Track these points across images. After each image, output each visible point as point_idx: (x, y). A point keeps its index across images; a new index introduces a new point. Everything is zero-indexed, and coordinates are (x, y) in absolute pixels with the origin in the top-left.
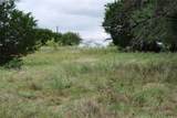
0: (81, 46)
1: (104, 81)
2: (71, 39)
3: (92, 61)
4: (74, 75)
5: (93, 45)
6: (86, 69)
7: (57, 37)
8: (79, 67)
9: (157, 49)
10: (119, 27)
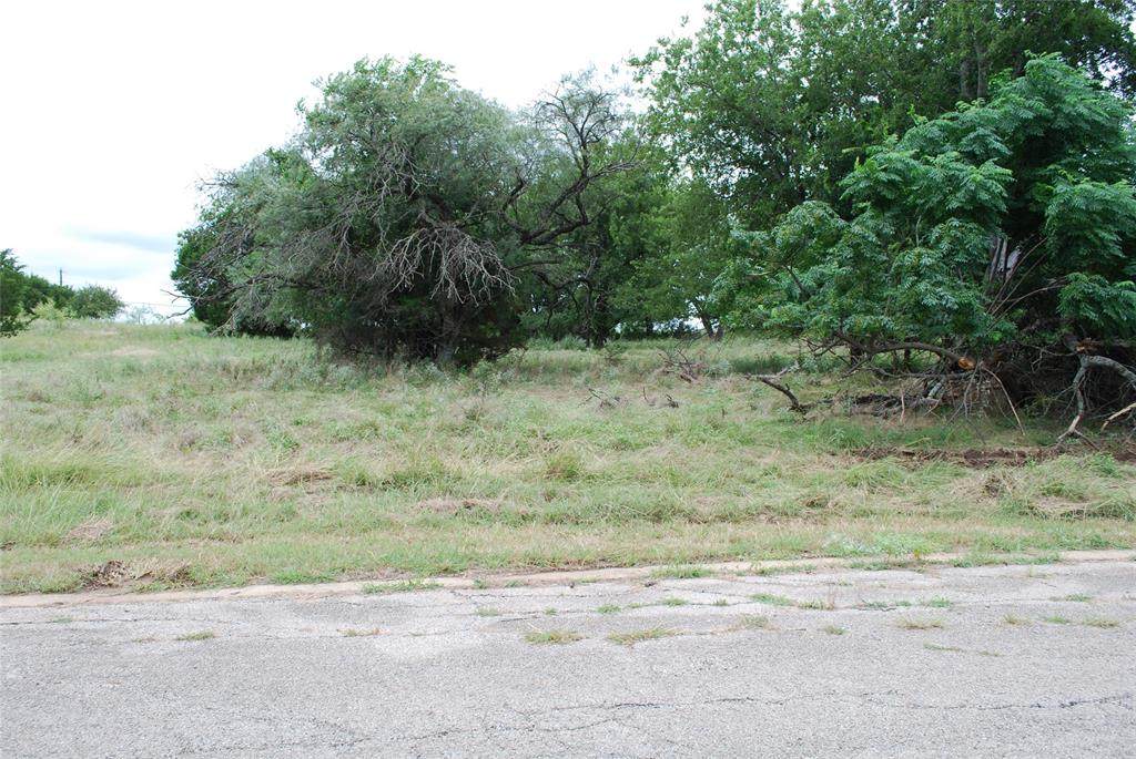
0: (121, 318)
1: (164, 388)
2: (98, 304)
3: (144, 353)
4: (109, 379)
5: (149, 319)
6: (131, 370)
7: (62, 296)
8: (118, 365)
9: (284, 332)
10: (205, 284)
